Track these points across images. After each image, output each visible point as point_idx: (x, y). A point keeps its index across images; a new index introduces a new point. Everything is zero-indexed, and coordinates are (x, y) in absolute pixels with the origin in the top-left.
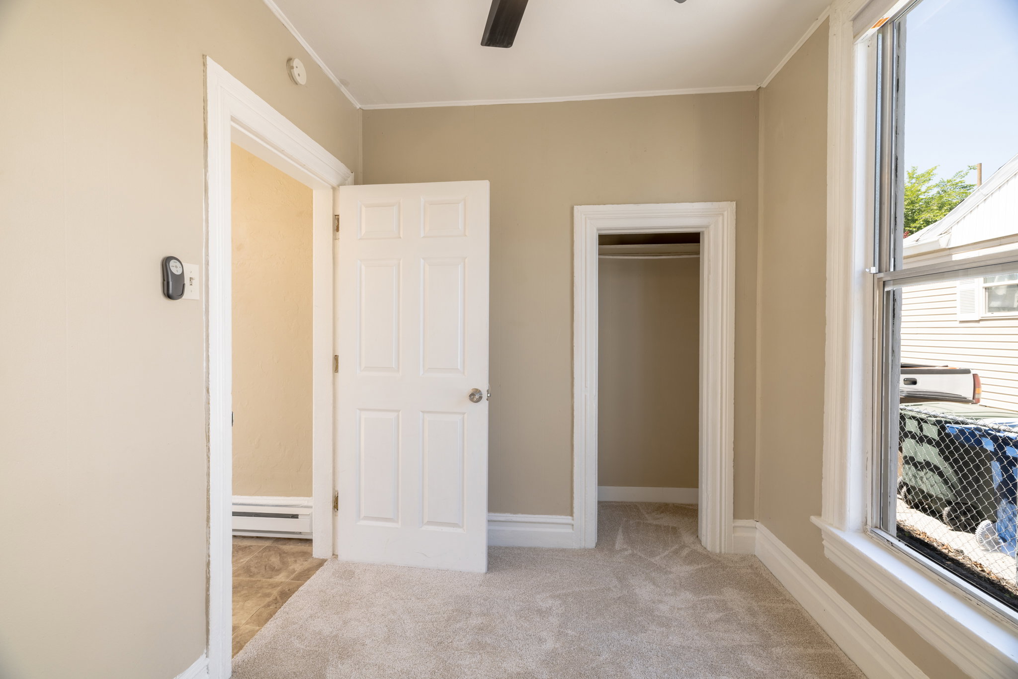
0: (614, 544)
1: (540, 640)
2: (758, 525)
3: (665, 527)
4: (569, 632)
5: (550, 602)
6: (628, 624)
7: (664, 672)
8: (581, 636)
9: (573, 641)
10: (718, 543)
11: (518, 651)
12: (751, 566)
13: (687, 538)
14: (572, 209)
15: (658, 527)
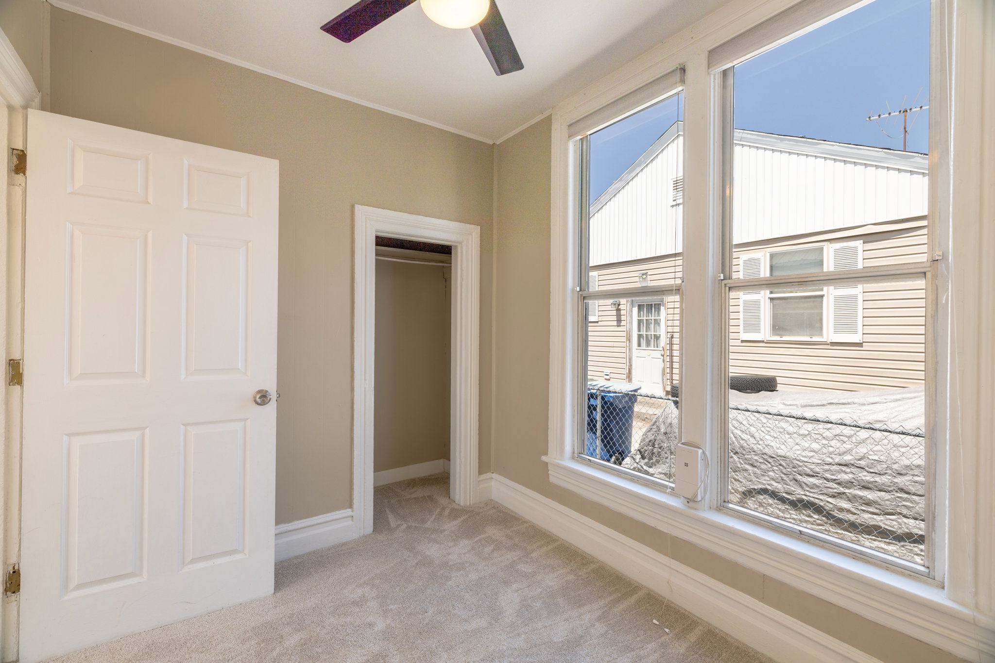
0: (389, 524)
1: (370, 625)
2: (494, 476)
3: (422, 498)
4: (392, 607)
5: (360, 592)
6: (435, 580)
7: (478, 601)
8: (404, 605)
9: (400, 612)
10: (468, 497)
11: (355, 643)
12: (494, 507)
13: (443, 501)
14: (353, 207)
15: (416, 500)
